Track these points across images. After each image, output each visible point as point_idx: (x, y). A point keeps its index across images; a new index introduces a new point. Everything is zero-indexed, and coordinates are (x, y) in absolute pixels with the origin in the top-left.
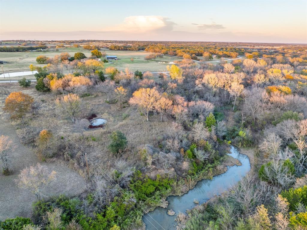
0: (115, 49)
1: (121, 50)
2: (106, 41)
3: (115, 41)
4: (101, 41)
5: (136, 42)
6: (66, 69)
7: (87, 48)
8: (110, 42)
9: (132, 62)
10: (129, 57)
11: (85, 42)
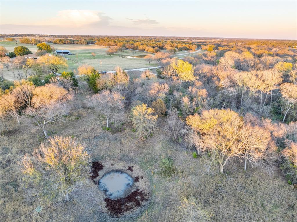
0: (61, 43)
1: (68, 44)
2: (42, 35)
3: (52, 35)
4: (37, 35)
5: (77, 36)
6: (6, 69)
7: (26, 42)
8: (47, 36)
9: (94, 57)
10: (83, 51)
11: (17, 37)
